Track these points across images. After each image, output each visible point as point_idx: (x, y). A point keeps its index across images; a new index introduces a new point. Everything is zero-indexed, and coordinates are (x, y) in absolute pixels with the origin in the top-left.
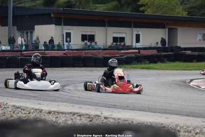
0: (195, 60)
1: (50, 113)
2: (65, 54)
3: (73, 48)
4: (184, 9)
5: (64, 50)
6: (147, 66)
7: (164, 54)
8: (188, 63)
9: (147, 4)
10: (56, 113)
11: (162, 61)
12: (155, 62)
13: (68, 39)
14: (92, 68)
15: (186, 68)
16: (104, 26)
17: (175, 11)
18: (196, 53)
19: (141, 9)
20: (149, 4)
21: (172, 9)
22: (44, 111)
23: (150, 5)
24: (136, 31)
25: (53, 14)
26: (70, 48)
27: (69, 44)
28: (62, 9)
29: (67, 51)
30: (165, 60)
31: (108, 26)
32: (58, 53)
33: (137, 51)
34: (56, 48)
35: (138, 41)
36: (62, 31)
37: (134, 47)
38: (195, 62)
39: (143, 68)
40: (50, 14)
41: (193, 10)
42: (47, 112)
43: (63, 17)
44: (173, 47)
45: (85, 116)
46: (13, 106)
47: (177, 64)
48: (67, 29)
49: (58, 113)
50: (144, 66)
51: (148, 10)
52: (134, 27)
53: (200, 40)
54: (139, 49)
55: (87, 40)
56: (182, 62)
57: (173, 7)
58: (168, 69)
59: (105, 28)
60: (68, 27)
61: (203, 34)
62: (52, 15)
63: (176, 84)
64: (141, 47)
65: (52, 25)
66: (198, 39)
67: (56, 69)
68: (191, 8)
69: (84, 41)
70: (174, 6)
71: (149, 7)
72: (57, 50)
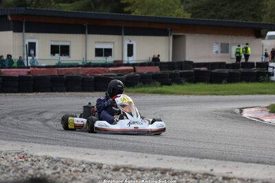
0: (225, 81)
1: (116, 169)
2: (29, 73)
3: (39, 65)
4: (186, 10)
5: (28, 67)
6: (159, 89)
7: (180, 71)
8: (217, 85)
9: (134, 2)
10: (130, 171)
11: (179, 82)
12: (169, 84)
13: (32, 52)
14: (80, 93)
15: (217, 92)
16: (83, 32)
17: (173, 13)
18: (227, 71)
19: (126, 9)
20: (138, 2)
21: (169, 9)
22: (104, 166)
23: (139, 4)
24: (127, 40)
25: (11, 16)
26: (36, 64)
27: (33, 58)
28: (24, 8)
29: (31, 69)
30: (183, 81)
31: (88, 33)
32: (19, 71)
33: (132, 68)
34: (15, 65)
35: (130, 53)
36: (24, 41)
37: (126, 62)
38: (225, 83)
39: (154, 93)
40: (6, 16)
41: (198, 11)
42: (112, 167)
43: (25, 20)
44: (181, 63)
45: (185, 175)
46: (46, 158)
47: (200, 86)
48: (31, 37)
49: (132, 169)
50: (154, 89)
51: (137, 11)
52: (125, 34)
53: (217, 52)
54: (134, 65)
55: (58, 53)
56: (208, 83)
57: (171, 7)
58: (191, 94)
59: (84, 35)
60: (31, 35)
61: (221, 44)
62: (10, 18)
63: (223, 116)
64: (135, 62)
65: (9, 32)
66: (214, 51)
67: (29, 94)
68: (196, 8)
69: (54, 55)
70: (171, 5)
71: (137, 7)
72: (19, 68)
